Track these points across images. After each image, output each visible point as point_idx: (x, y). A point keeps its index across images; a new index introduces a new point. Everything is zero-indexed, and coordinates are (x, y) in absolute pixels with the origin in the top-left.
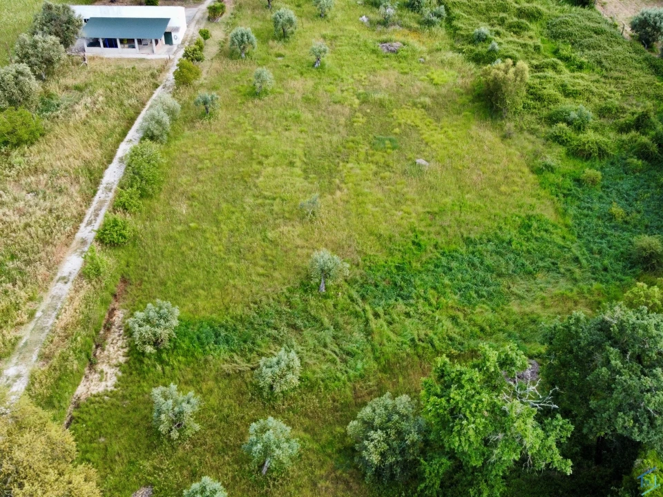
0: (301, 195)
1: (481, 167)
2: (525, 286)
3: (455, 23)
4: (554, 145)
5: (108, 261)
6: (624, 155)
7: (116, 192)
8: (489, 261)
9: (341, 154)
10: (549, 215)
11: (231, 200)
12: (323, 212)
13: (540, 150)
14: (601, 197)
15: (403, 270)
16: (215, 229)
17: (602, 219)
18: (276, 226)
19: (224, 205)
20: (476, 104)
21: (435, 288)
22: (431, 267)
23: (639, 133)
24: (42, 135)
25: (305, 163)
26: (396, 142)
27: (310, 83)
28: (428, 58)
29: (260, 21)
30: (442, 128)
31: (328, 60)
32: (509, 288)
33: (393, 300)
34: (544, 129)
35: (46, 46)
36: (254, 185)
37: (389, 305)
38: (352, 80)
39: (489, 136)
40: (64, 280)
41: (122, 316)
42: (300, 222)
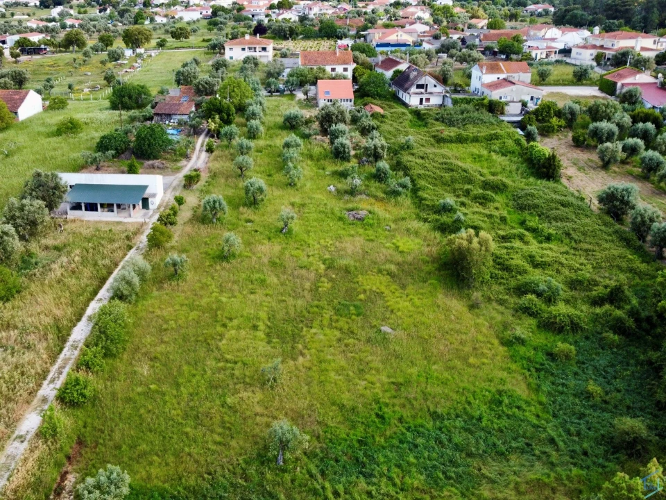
0: (263, 360)
1: (448, 337)
2: (497, 468)
3: (420, 193)
4: (523, 316)
5: (65, 421)
6: (599, 329)
7: (81, 350)
8: (457, 439)
9: (306, 318)
10: (521, 391)
11: (193, 362)
12: (284, 379)
13: (510, 322)
14: (576, 374)
15: (366, 444)
16: (175, 392)
17: (579, 397)
18: (236, 392)
19: (185, 368)
20: (442, 273)
21: (399, 466)
22: (395, 442)
23: (613, 307)
24: (18, 292)
25: (269, 327)
26: (360, 307)
27: (277, 248)
28: (393, 226)
29: (232, 188)
30: (407, 296)
31: (295, 226)
32: (480, 470)
33: (354, 477)
34: (513, 300)
35: (32, 209)
36: (217, 348)
37: (351, 483)
38: (319, 246)
39: (456, 305)
40: (21, 438)
41: (73, 480)
42: (260, 388)
